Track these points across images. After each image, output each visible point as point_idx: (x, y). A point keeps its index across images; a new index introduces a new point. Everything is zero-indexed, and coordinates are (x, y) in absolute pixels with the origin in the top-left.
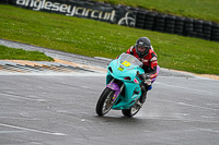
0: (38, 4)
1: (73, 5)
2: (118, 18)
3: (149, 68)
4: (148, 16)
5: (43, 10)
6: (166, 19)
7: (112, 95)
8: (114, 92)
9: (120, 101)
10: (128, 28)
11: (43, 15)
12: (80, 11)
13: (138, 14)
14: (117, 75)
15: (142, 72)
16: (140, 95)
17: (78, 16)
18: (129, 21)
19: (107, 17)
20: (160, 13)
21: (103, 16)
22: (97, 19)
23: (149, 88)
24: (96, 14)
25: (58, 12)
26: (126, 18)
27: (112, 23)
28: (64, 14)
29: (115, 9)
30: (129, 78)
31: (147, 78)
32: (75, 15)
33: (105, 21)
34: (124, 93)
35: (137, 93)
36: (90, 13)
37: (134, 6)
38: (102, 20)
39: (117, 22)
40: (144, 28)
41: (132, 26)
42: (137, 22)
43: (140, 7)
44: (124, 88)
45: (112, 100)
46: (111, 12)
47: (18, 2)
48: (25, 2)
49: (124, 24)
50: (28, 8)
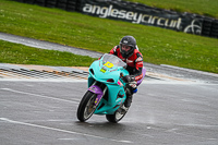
0: (104, 11)
1: (139, 12)
2: (184, 25)
3: (134, 69)
4: (214, 23)
5: (110, 18)
8: (96, 95)
9: (103, 105)
10: (195, 36)
11: (109, 22)
12: (146, 19)
13: (204, 22)
14: (99, 76)
15: (126, 74)
16: (124, 98)
17: (144, 24)
18: (195, 29)
19: (173, 24)
21: (169, 23)
22: (163, 27)
23: (134, 90)
24: (162, 22)
25: (125, 20)
26: (192, 26)
27: (178, 31)
28: (131, 21)
29: (181, 17)
30: (111, 80)
31: (132, 80)
32: (141, 23)
34: (107, 97)
35: (121, 96)
36: (156, 21)
37: (200, 13)
38: (168, 28)
39: (183, 30)
40: (210, 36)
41: (198, 34)
42: (203, 30)
43: (206, 15)
44: (107, 91)
45: (94, 104)
46: (176, 19)
47: (84, 9)
48: (92, 10)
49: (190, 32)
50: (95, 15)
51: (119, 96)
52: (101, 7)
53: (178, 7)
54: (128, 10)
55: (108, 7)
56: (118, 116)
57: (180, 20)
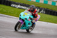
0: (17, 6)
1: (27, 7)
5: (19, 8)
6: (54, 12)
8: (21, 23)
18: (43, 12)
20: (52, 10)
25: (23, 9)
29: (39, 8)
31: (33, 20)
34: (25, 24)
39: (40, 12)
41: (44, 13)
45: (20, 26)
47: (12, 5)
48: (14, 5)
50: (15, 7)
51: (29, 24)
52: (16, 5)
54: (24, 6)
55: (18, 5)
57: (39, 9)
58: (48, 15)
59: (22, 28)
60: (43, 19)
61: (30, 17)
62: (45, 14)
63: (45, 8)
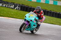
4: (24, 7)
6: (30, 8)
7: (25, 25)
12: (3, 5)
13: (21, 6)
17: (2, 6)
18: (18, 8)
19: (11, 7)
20: (28, 6)
21: (10, 6)
22: (8, 7)
24: (8, 6)
26: (17, 7)
27: (13, 9)
33: (11, 8)
35: (35, 26)
36: (6, 5)
38: (10, 8)
39: (14, 9)
40: (23, 11)
42: (21, 9)
44: (30, 24)
46: (12, 5)
49: (17, 9)
51: (34, 25)
53: (14, 2)
56: (34, 31)
57: (13, 5)
58: (24, 12)
59: (26, 29)
60: (18, 16)
61: (35, 19)
62: (20, 11)
63: (21, 4)
